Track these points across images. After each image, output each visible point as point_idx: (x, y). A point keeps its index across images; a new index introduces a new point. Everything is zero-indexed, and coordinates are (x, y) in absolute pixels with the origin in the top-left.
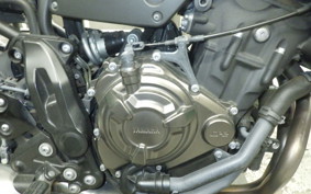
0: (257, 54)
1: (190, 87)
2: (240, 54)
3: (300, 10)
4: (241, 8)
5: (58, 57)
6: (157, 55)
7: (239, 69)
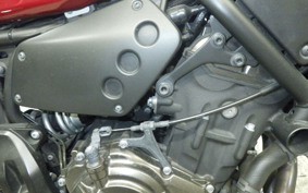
0: (227, 129)
1: (162, 169)
2: (210, 132)
3: (263, 91)
4: (205, 89)
5: (27, 145)
6: (124, 142)
7: (211, 145)
